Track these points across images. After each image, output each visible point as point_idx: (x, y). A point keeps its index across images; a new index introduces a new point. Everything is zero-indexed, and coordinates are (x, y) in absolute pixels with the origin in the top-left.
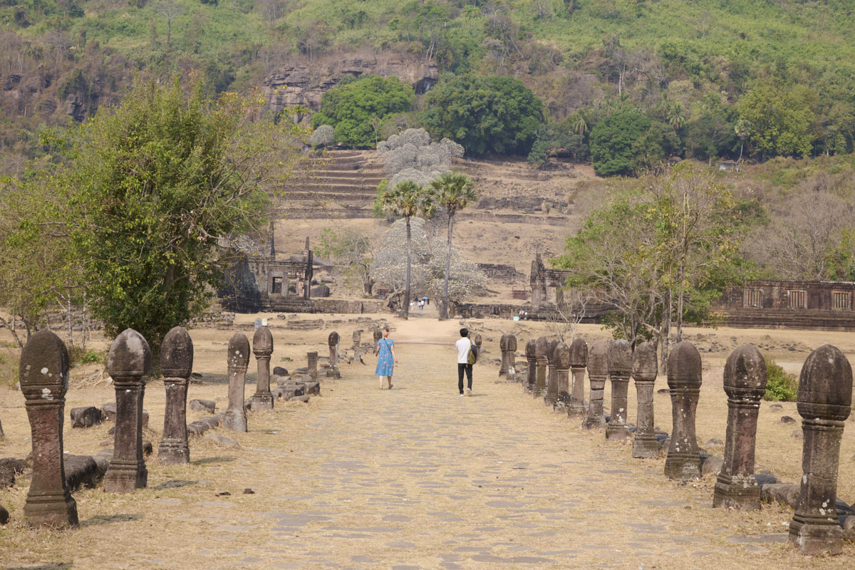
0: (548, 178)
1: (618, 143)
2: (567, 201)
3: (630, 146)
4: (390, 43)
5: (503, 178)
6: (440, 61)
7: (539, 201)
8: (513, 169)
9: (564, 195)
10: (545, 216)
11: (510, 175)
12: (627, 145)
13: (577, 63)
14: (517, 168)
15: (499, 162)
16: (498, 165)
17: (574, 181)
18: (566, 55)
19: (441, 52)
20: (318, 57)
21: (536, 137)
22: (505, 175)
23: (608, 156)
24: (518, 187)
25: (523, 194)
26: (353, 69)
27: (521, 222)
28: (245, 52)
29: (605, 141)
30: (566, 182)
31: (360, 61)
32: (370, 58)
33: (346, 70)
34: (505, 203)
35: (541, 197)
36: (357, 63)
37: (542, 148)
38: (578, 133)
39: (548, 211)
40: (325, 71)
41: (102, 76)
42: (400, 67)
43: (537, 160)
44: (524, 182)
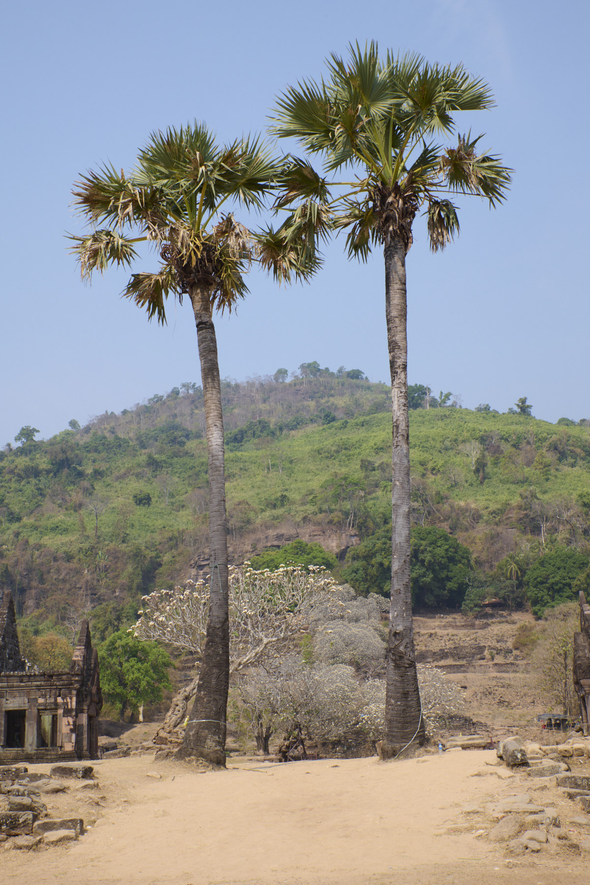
0: (486, 626)
1: (556, 583)
2: (511, 647)
3: (569, 585)
4: (310, 516)
5: (437, 630)
6: (361, 530)
7: (481, 649)
8: (447, 620)
9: (506, 641)
10: (490, 663)
11: (444, 626)
12: (565, 585)
13: (497, 519)
14: (451, 620)
15: (432, 615)
16: (430, 618)
17: (515, 627)
18: (484, 512)
19: (361, 520)
20: (241, 536)
21: (467, 585)
22: (440, 627)
23: (547, 598)
24: (455, 637)
25: (462, 644)
26: (276, 543)
27: (464, 672)
28: (171, 539)
29: (542, 583)
30: (506, 628)
31: (282, 535)
32: (293, 532)
33: (269, 544)
34: (443, 655)
35: (482, 645)
36: (279, 537)
37: (476, 595)
38: (511, 579)
39: (493, 658)
40: (249, 548)
41: (30, 570)
42: (322, 538)
43: (471, 609)
44: (461, 633)
